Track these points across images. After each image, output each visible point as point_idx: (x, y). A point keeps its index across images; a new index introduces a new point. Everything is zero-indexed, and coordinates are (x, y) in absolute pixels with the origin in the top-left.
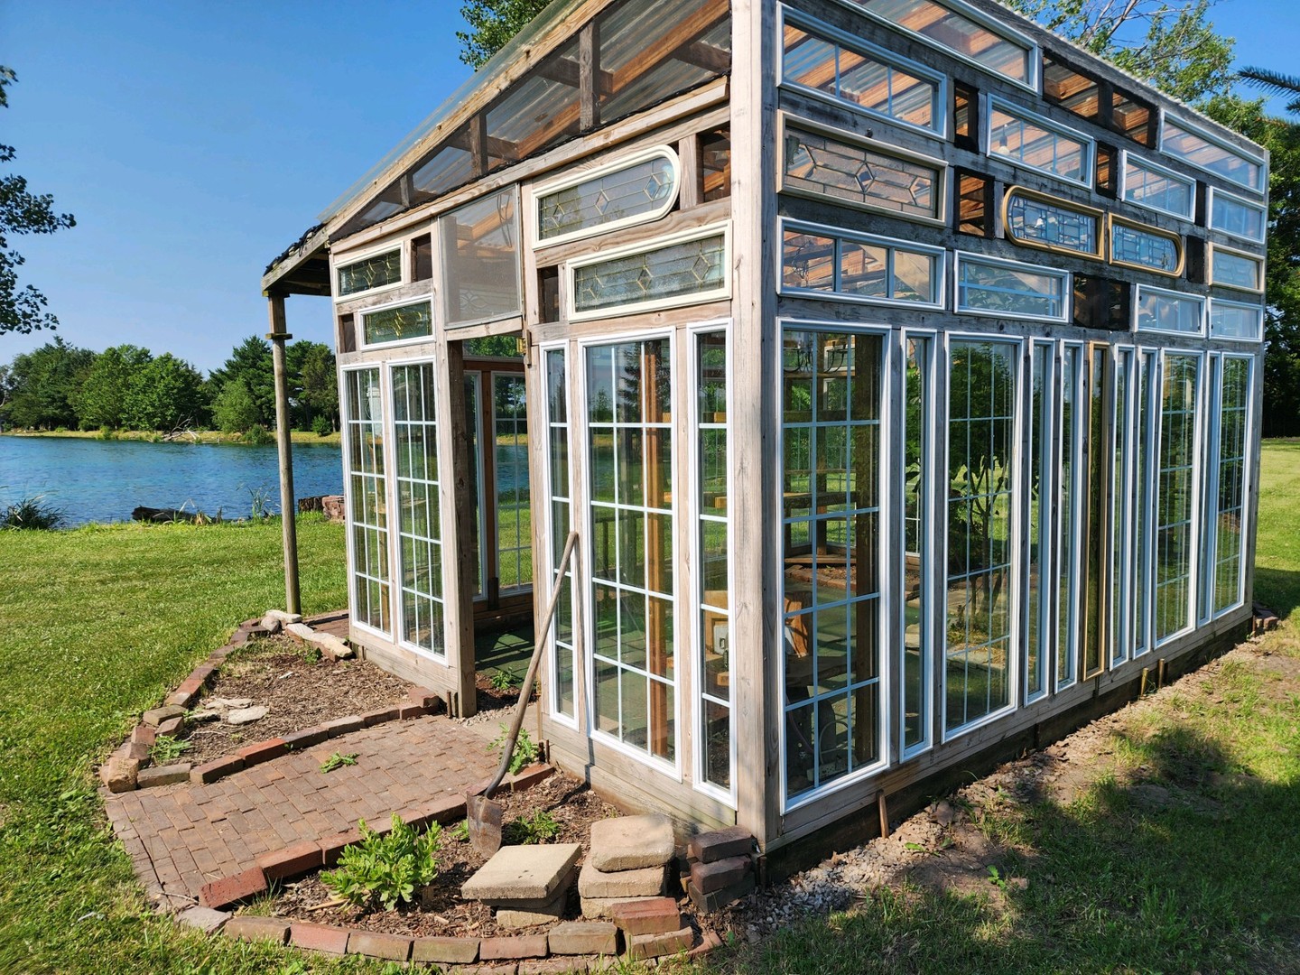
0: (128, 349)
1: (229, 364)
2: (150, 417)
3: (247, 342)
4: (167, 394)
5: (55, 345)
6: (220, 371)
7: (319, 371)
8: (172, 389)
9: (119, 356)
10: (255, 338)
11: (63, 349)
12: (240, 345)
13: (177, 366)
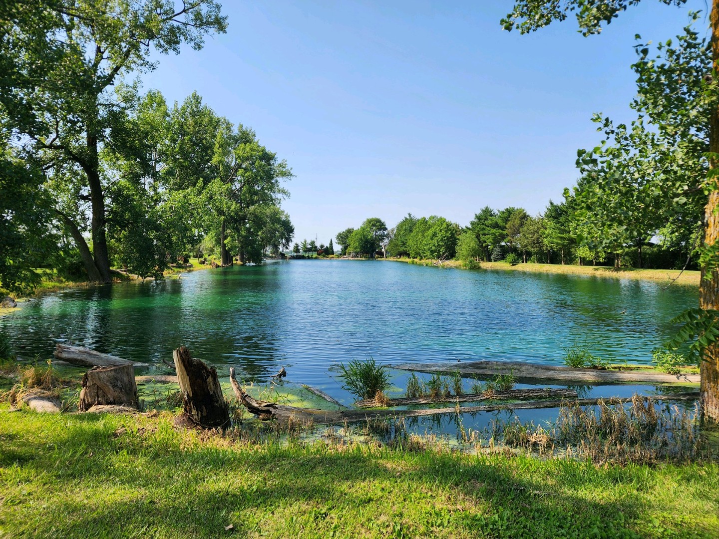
0: (433, 218)
1: (472, 224)
2: (432, 252)
3: (482, 210)
4: (442, 240)
5: (408, 217)
6: (466, 227)
7: (517, 226)
8: (444, 237)
9: (427, 222)
10: (487, 208)
11: (411, 219)
12: (479, 212)
13: (448, 225)
